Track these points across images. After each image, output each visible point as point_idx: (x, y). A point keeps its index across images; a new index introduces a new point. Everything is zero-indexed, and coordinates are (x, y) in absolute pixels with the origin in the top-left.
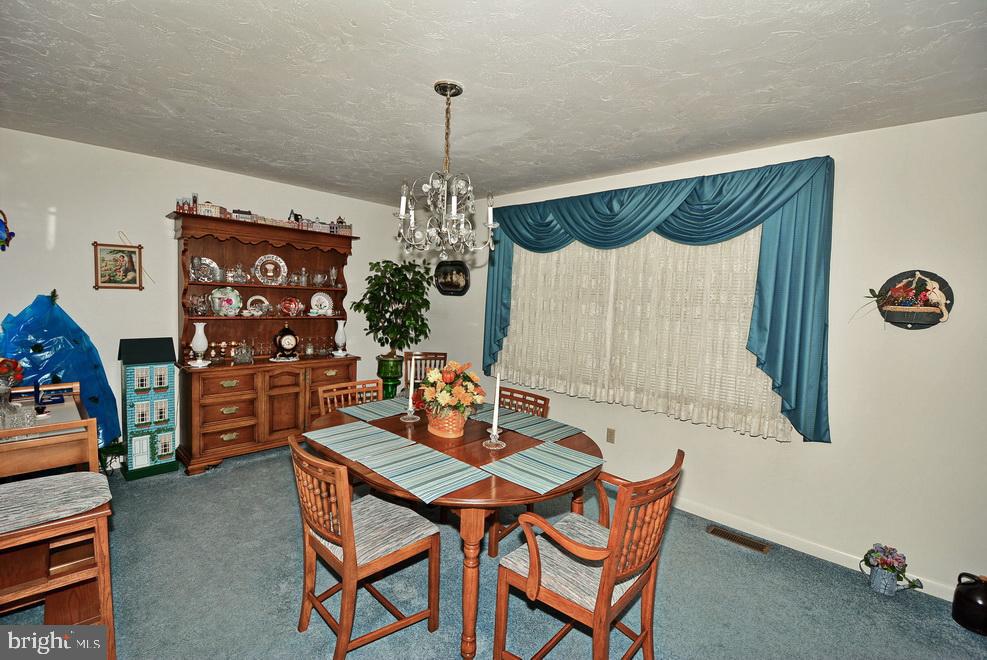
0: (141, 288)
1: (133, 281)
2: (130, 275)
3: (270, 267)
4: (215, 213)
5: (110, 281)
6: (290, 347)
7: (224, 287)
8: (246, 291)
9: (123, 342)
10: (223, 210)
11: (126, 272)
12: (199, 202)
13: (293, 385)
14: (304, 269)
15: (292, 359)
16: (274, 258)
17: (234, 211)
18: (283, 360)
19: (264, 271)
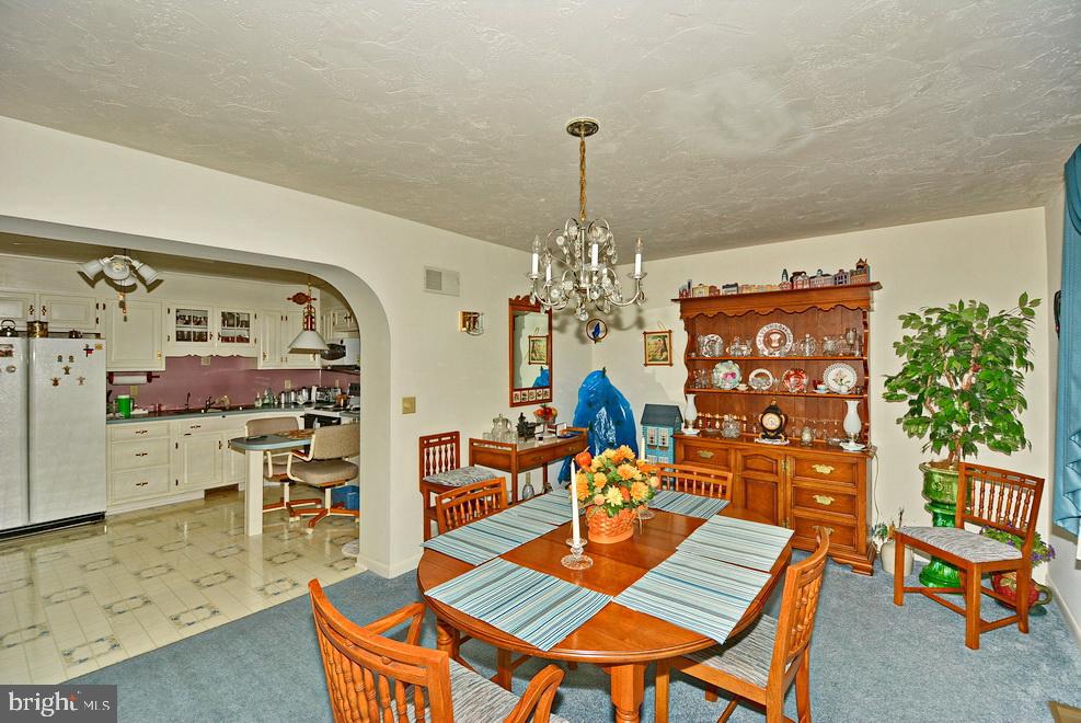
0: (671, 365)
1: (666, 359)
2: (665, 354)
3: (776, 337)
4: (706, 294)
5: (653, 360)
6: (774, 427)
7: (726, 361)
8: (747, 365)
9: (647, 405)
10: (712, 288)
11: (662, 352)
12: (693, 286)
13: (771, 472)
14: (808, 336)
15: (778, 442)
16: (776, 326)
17: (724, 287)
18: (766, 441)
19: (768, 342)
